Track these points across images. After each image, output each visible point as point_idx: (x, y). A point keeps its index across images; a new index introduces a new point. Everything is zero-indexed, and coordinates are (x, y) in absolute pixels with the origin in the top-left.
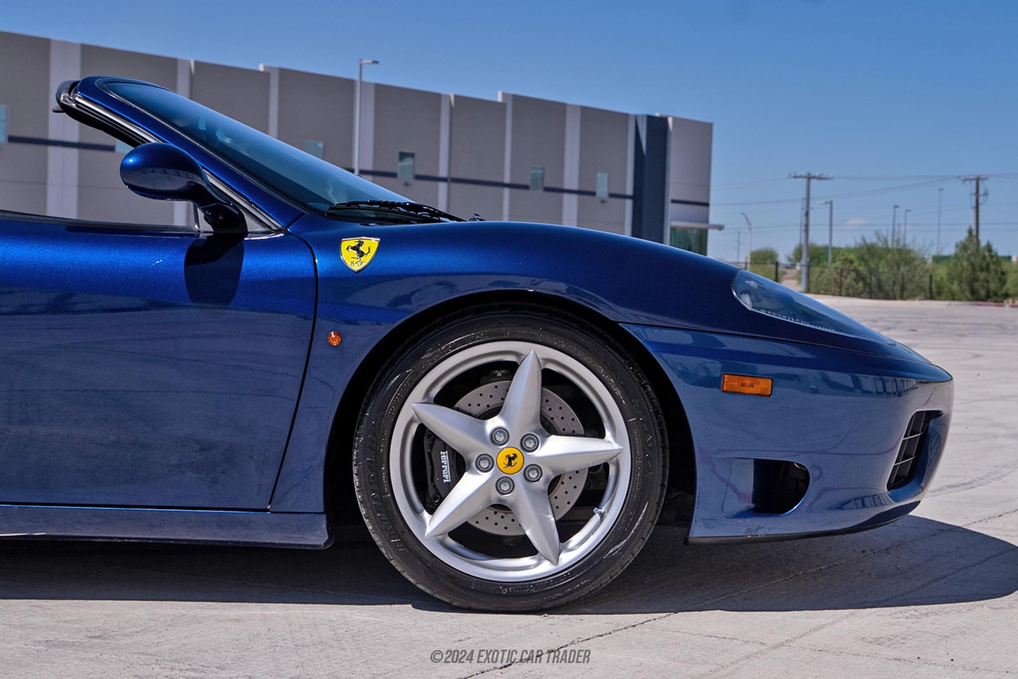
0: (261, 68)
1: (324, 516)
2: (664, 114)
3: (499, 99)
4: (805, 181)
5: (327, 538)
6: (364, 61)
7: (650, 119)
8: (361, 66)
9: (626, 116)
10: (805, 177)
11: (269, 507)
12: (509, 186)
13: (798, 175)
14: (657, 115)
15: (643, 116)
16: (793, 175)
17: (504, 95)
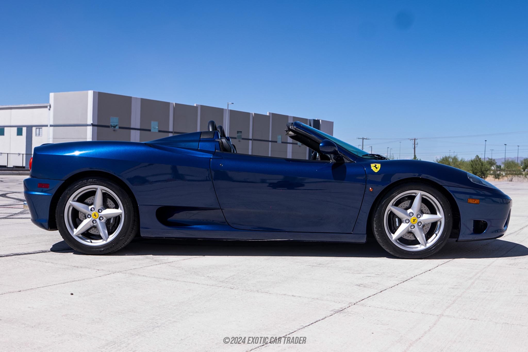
0: (195, 105)
1: (366, 235)
2: (319, 119)
3: (268, 114)
4: (362, 140)
5: (366, 240)
6: (229, 103)
7: (314, 120)
8: (228, 104)
9: (307, 120)
10: (362, 139)
11: (352, 232)
12: (271, 141)
13: (360, 138)
14: (316, 119)
15: (312, 119)
16: (358, 138)
17: (269, 113)
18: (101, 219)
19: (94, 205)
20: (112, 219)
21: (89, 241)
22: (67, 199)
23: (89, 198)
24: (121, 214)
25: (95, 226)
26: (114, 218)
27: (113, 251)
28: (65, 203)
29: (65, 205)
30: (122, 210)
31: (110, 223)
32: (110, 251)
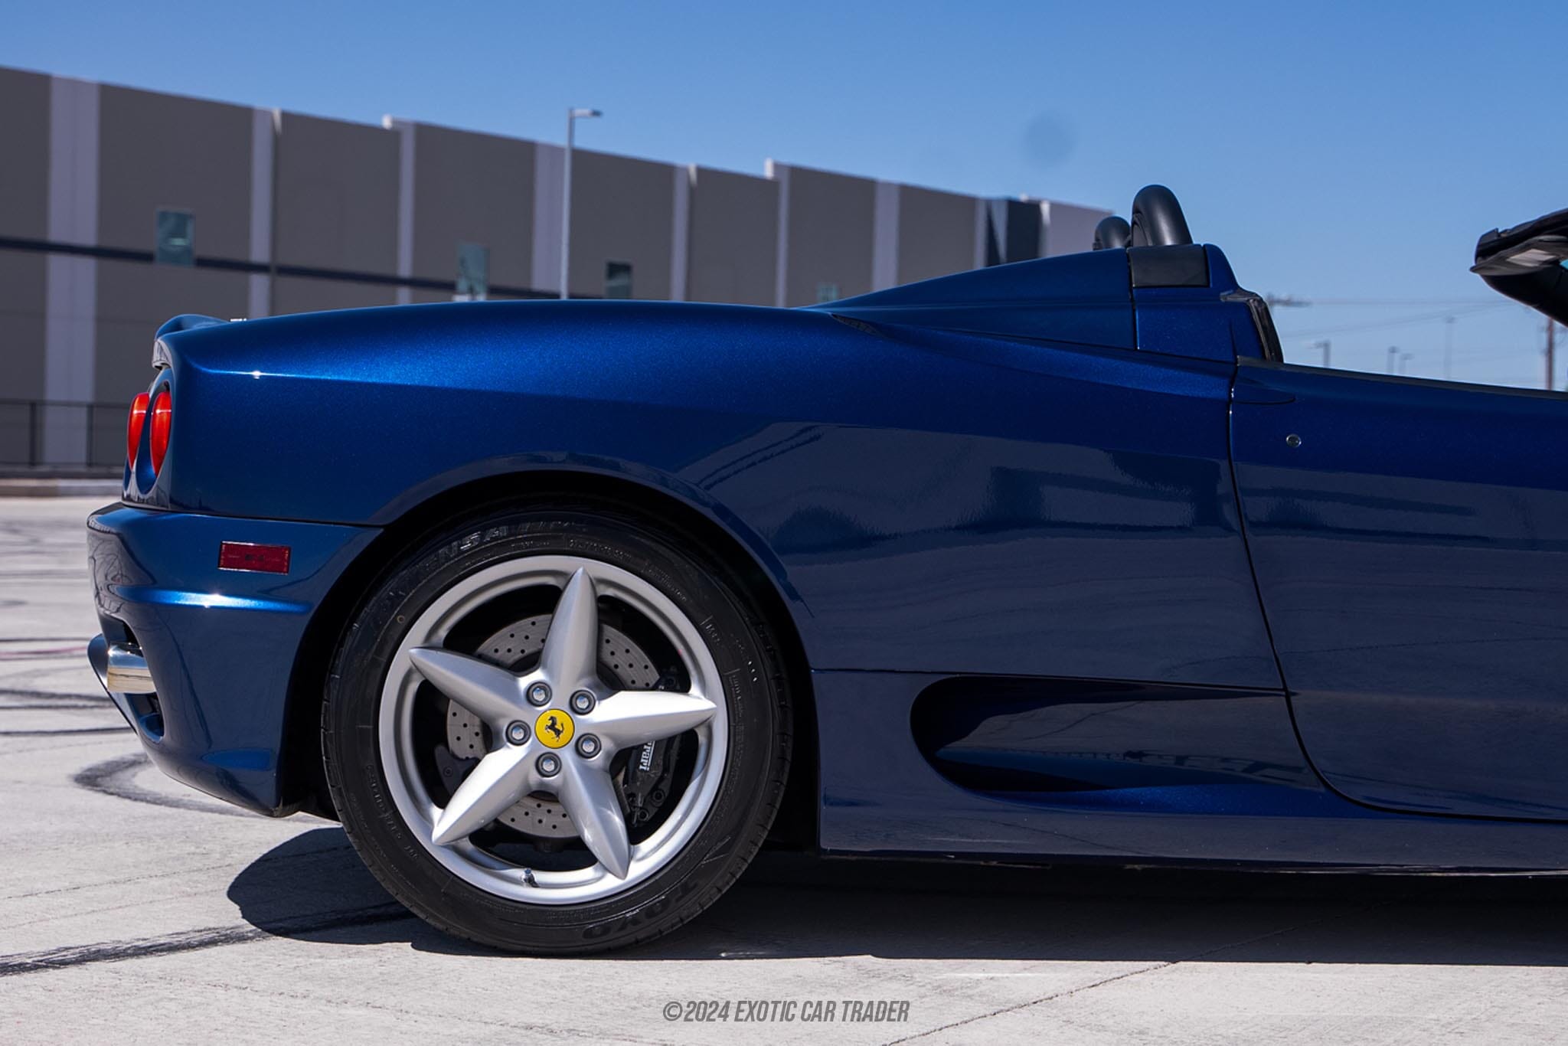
0: (386, 123)
2: (1037, 197)
3: (768, 172)
6: (578, 112)
7: (1013, 206)
8: (572, 119)
9: (973, 200)
14: (1023, 197)
17: (777, 167)
18: (588, 748)
19: (545, 667)
20: (649, 749)
21: (520, 873)
22: (396, 637)
23: (505, 631)
24: (707, 724)
25: (553, 792)
26: (658, 743)
27: (661, 932)
28: (384, 660)
29: (383, 666)
30: (712, 699)
31: (639, 773)
32: (641, 936)
